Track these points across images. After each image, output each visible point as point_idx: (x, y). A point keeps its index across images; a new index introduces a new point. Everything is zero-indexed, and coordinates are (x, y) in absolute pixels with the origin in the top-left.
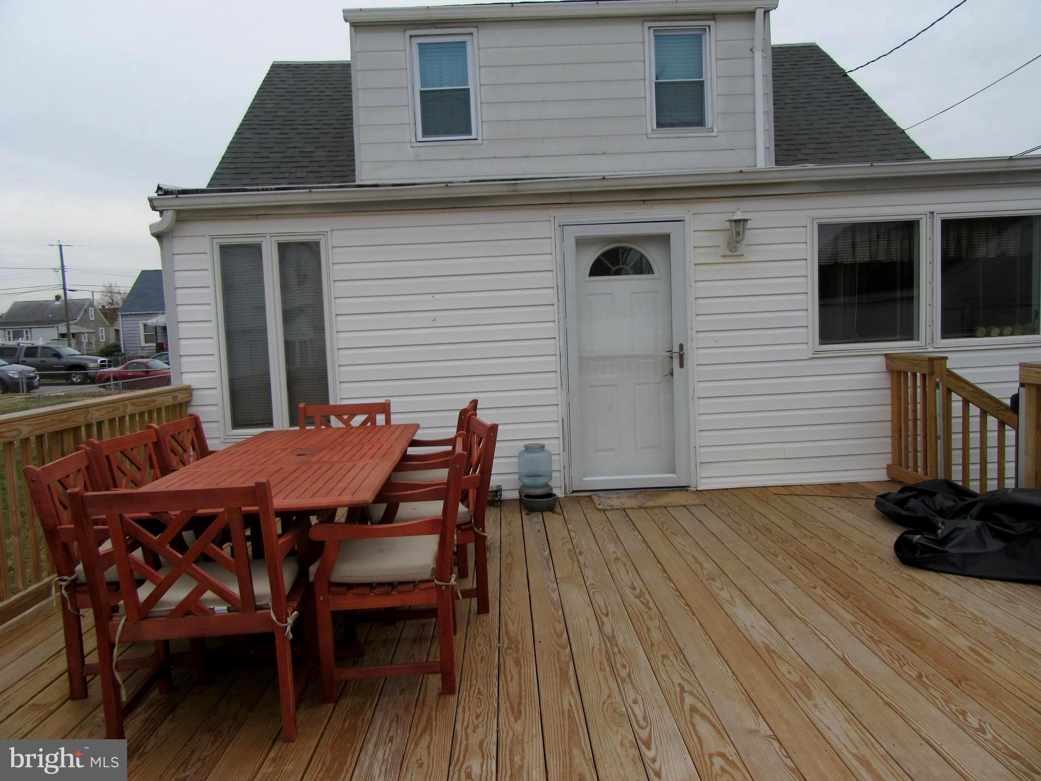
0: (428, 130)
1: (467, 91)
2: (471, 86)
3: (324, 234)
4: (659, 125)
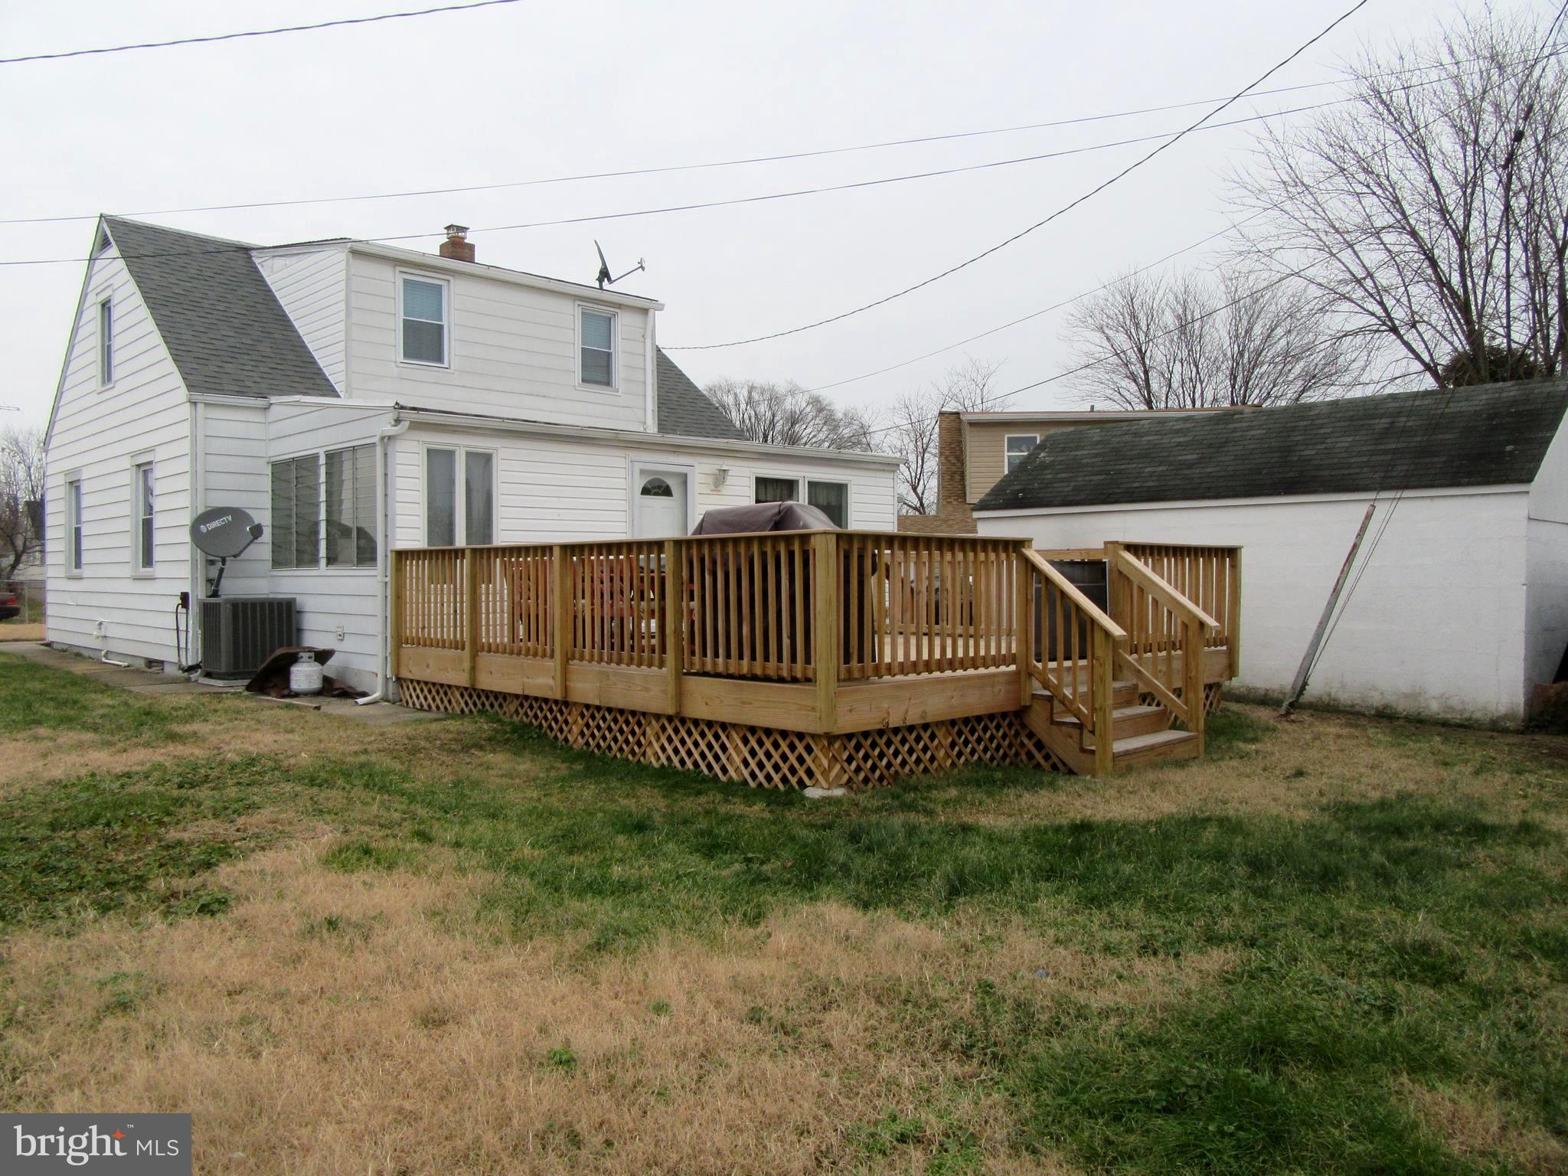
0: (408, 354)
1: (441, 327)
2: (445, 323)
3: (496, 449)
4: (583, 380)
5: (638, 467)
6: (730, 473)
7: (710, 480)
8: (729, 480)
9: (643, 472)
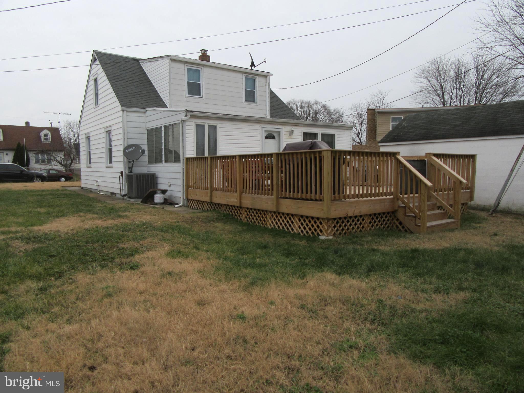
0: (189, 93)
1: (199, 84)
2: (201, 82)
3: (218, 124)
4: (246, 101)
5: (264, 129)
6: (295, 131)
7: (288, 133)
8: (294, 133)
9: (266, 131)
